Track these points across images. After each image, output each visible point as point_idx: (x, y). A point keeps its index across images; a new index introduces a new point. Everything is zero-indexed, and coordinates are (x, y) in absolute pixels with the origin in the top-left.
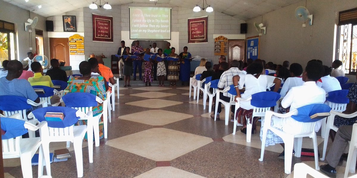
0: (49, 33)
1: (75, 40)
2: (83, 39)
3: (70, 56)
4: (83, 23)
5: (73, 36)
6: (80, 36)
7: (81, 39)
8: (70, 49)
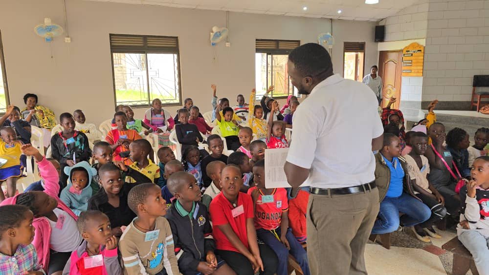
0: (380, 44)
1: (411, 53)
2: (423, 51)
3: (403, 78)
4: (426, 22)
5: (409, 46)
6: (418, 45)
7: (420, 51)
8: (403, 68)
